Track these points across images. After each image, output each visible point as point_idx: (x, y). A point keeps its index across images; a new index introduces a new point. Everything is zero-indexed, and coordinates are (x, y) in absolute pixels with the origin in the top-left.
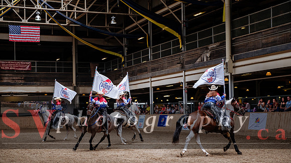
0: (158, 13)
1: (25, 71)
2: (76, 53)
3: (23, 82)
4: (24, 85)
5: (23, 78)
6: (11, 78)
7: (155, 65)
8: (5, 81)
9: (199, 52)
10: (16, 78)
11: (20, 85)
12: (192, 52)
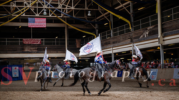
0: (116, 8)
1: (37, 44)
2: (67, 33)
3: (36, 51)
4: (37, 53)
5: (36, 49)
6: (30, 49)
7: (115, 40)
8: (26, 51)
9: (142, 31)
10: (33, 49)
11: (34, 53)
12: (137, 31)
